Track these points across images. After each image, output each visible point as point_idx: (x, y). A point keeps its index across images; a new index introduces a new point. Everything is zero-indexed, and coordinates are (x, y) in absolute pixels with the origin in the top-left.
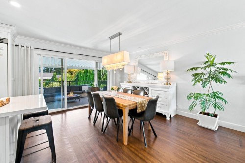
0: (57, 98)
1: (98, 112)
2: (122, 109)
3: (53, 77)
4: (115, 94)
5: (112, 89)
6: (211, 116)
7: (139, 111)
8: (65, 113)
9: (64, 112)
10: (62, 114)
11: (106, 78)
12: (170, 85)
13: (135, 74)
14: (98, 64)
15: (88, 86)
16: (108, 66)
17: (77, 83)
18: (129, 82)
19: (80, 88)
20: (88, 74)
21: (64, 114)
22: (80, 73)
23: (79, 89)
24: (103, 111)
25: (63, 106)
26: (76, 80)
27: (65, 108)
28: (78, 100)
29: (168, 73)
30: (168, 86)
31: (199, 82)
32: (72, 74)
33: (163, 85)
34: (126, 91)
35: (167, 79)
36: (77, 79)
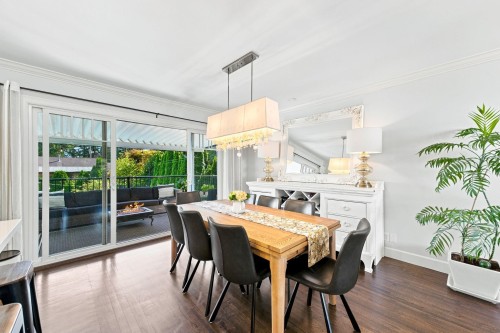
0: (97, 215)
1: (194, 261)
2: (267, 258)
3: (94, 168)
4: (240, 211)
5: (234, 198)
6: (485, 267)
7: (312, 262)
8: (113, 258)
9: (111, 253)
10: (104, 260)
11: (214, 171)
12: (371, 186)
13: (282, 162)
14: (196, 136)
15: (172, 189)
16: (222, 139)
17: (148, 181)
18: (268, 180)
19: (155, 193)
20: (174, 161)
21: (109, 261)
22: (156, 158)
23: (151, 195)
24: (211, 258)
25: (107, 240)
26: (147, 173)
27: (113, 245)
28: (148, 221)
29: (364, 159)
30: (367, 189)
31: (455, 181)
32: (138, 162)
33: (354, 188)
34: (264, 202)
35: (364, 172)
36: (149, 171)
